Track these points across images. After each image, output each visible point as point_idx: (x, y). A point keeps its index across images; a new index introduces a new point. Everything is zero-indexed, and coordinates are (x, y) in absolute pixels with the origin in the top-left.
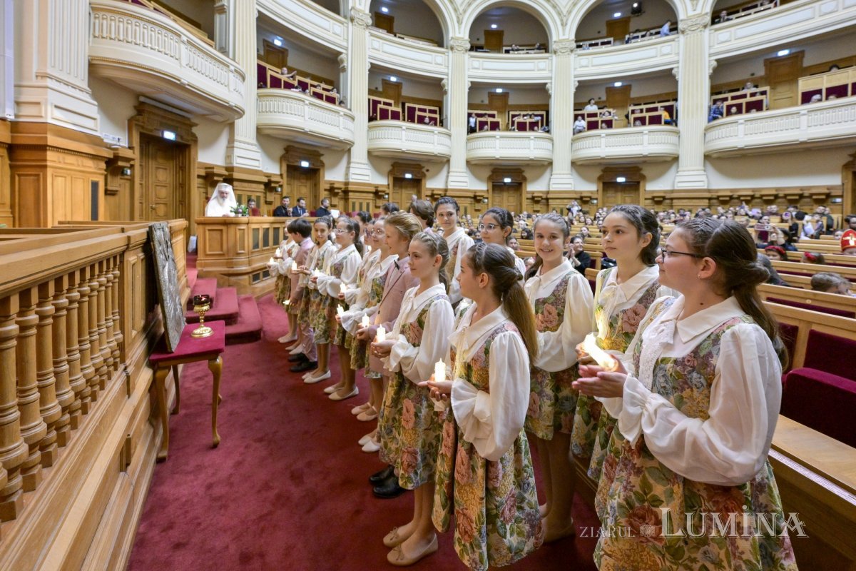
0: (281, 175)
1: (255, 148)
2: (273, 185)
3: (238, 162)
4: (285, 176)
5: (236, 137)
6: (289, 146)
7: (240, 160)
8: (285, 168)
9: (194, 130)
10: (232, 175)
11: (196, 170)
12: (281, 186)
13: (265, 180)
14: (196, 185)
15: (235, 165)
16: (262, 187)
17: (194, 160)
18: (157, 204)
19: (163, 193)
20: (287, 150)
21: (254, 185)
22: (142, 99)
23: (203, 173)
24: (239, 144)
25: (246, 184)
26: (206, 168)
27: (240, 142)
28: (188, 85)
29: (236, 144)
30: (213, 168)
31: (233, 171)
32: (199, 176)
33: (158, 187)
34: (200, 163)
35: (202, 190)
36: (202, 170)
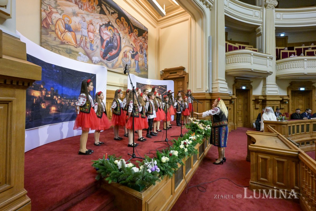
0: (288, 96)
1: (275, 86)
2: (284, 101)
3: (268, 93)
4: (290, 96)
5: (267, 83)
6: (292, 82)
7: (269, 92)
8: (290, 92)
9: (251, 84)
10: (266, 98)
11: (252, 98)
12: (288, 101)
13: (281, 99)
14: (252, 104)
15: (267, 94)
16: (279, 102)
17: (251, 94)
18: (239, 111)
19: (240, 107)
20: (291, 84)
21: (275, 102)
22: (236, 78)
23: (254, 99)
24: (268, 85)
25: (271, 102)
26: (255, 97)
27: (269, 85)
28: (254, 70)
29: (267, 86)
30: (258, 97)
31: (266, 97)
32: (253, 100)
33: (239, 105)
34: (253, 95)
35: (254, 105)
36: (254, 98)
